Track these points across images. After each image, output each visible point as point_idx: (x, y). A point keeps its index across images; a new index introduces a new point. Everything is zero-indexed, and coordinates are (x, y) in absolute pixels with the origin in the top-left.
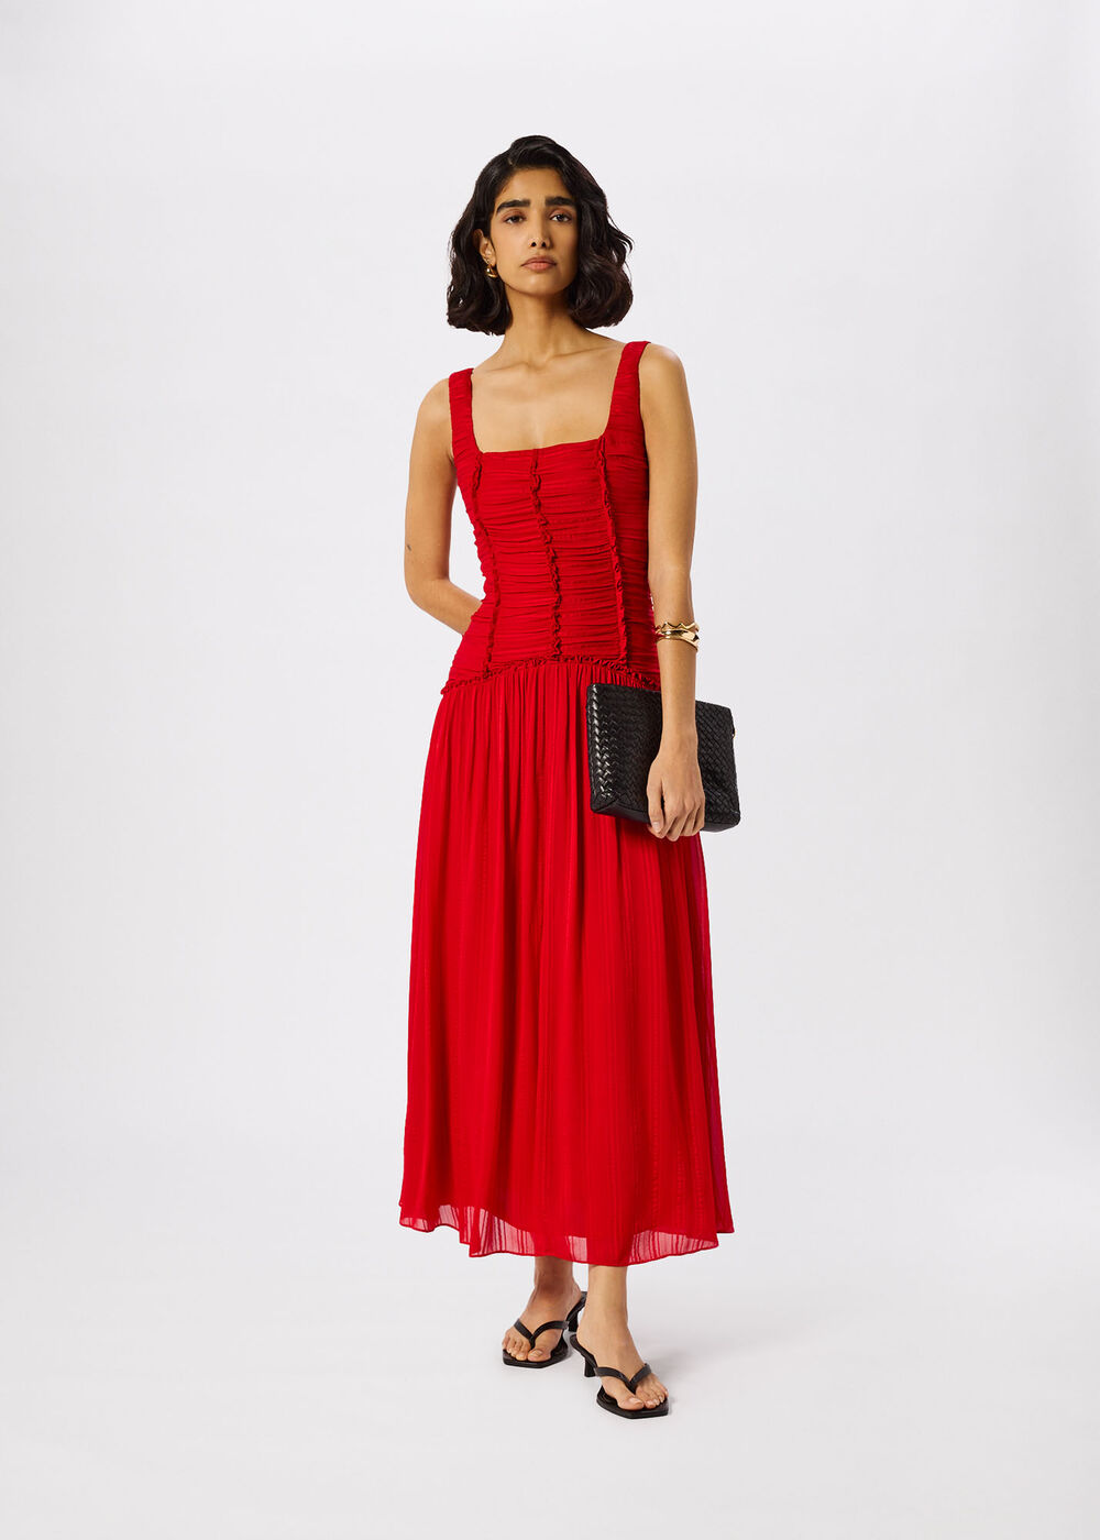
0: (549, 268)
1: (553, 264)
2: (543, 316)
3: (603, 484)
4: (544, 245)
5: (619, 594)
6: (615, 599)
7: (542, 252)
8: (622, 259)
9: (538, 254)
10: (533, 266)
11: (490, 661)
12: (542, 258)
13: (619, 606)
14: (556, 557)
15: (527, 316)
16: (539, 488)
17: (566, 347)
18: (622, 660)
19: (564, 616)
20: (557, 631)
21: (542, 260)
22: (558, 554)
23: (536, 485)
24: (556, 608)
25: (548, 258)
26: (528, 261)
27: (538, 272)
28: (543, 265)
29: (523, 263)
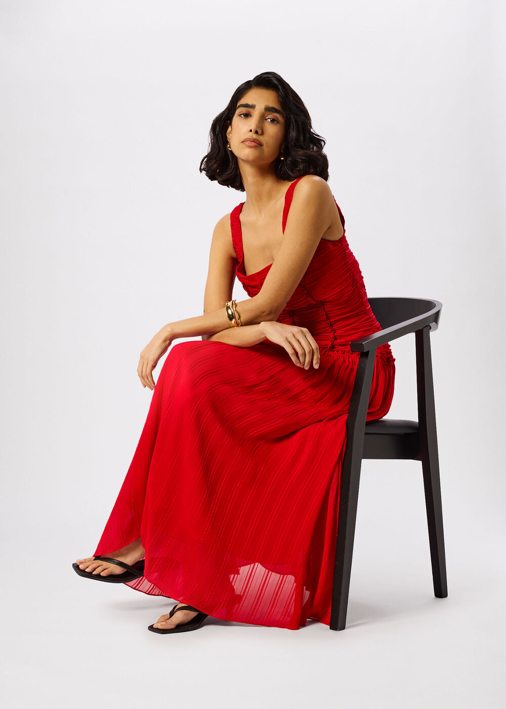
0: (257, 146)
1: (260, 144)
4: (257, 132)
7: (255, 136)
10: (248, 143)
25: (258, 140)
26: (246, 139)
27: (250, 147)
28: (253, 144)
29: (242, 140)
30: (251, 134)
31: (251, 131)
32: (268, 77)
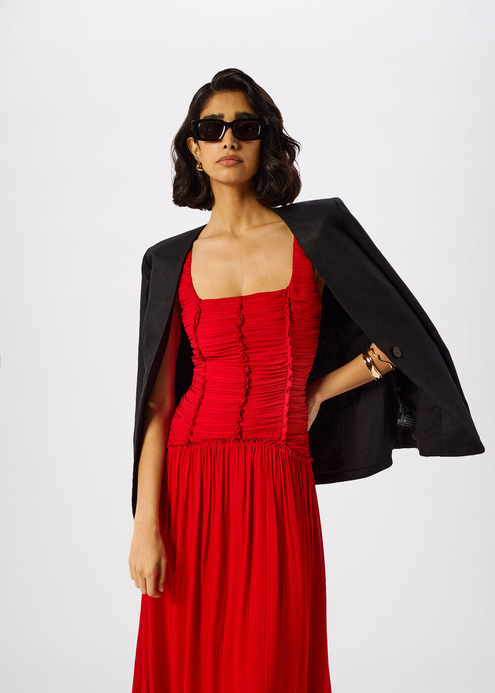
0: (237, 164)
1: (240, 161)
2: (236, 199)
3: (288, 321)
4: (233, 147)
5: (287, 395)
6: (284, 398)
7: (231, 153)
8: (293, 157)
9: (228, 154)
10: (224, 163)
11: (191, 435)
12: (231, 156)
13: (285, 404)
14: (250, 372)
15: (224, 197)
16: (243, 324)
17: (256, 221)
18: (283, 441)
19: (246, 412)
20: (240, 422)
21: (231, 158)
22: (252, 370)
23: (240, 322)
24: (242, 406)
25: (236, 157)
26: (221, 158)
27: (228, 166)
28: (232, 162)
29: (218, 160)
30: (226, 150)
31: (225, 147)
32: (230, 76)
